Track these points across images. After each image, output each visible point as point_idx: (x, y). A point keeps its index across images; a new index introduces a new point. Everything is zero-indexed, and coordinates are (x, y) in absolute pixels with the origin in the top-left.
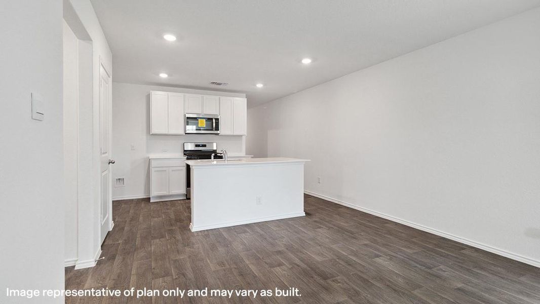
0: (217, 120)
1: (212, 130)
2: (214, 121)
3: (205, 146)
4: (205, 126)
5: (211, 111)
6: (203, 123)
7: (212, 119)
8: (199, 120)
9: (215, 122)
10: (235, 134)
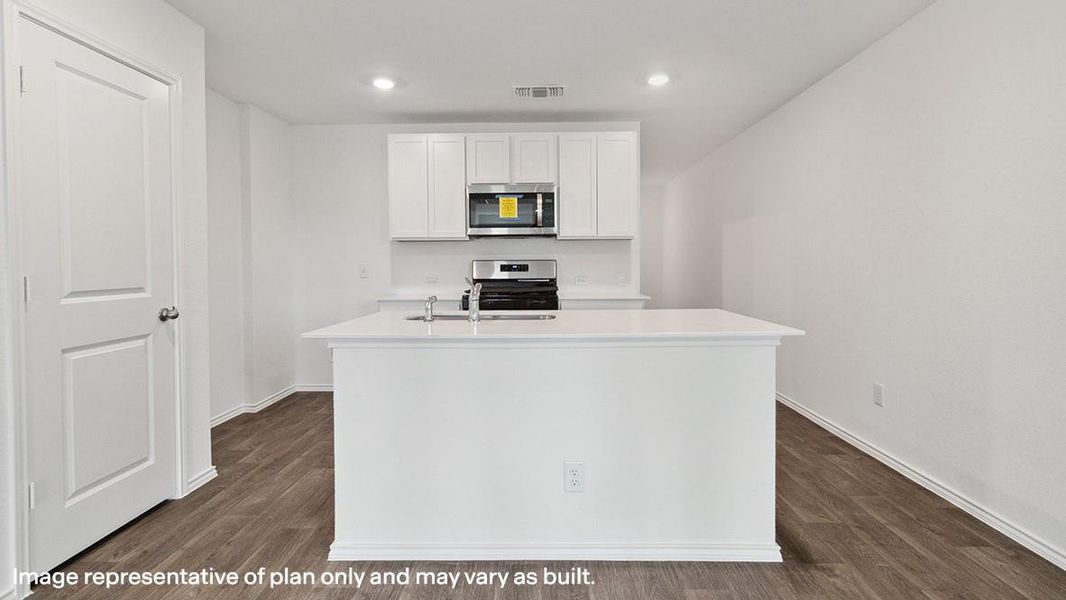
0: (549, 197)
1: (535, 225)
2: (540, 201)
3: (524, 268)
4: (516, 216)
5: (532, 176)
6: (509, 209)
7: (534, 196)
8: (501, 199)
9: (544, 204)
10: (602, 234)
